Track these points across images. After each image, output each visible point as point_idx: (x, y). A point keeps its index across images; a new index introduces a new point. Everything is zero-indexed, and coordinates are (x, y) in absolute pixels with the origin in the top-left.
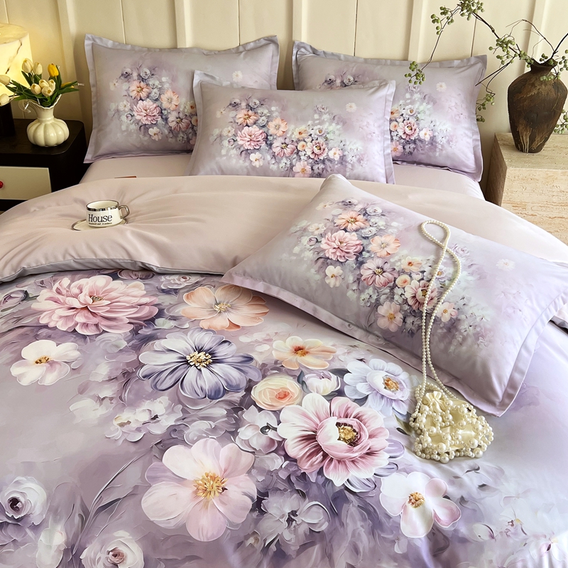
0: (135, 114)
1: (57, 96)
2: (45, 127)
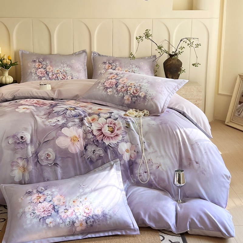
0: (37, 73)
1: (10, 67)
2: (5, 77)
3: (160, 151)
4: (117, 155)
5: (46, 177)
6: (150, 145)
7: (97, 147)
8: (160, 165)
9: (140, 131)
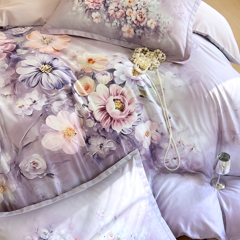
3: (193, 128)
4: (134, 144)
5: (40, 194)
6: (178, 119)
7: (105, 139)
8: (195, 147)
9: (162, 100)
